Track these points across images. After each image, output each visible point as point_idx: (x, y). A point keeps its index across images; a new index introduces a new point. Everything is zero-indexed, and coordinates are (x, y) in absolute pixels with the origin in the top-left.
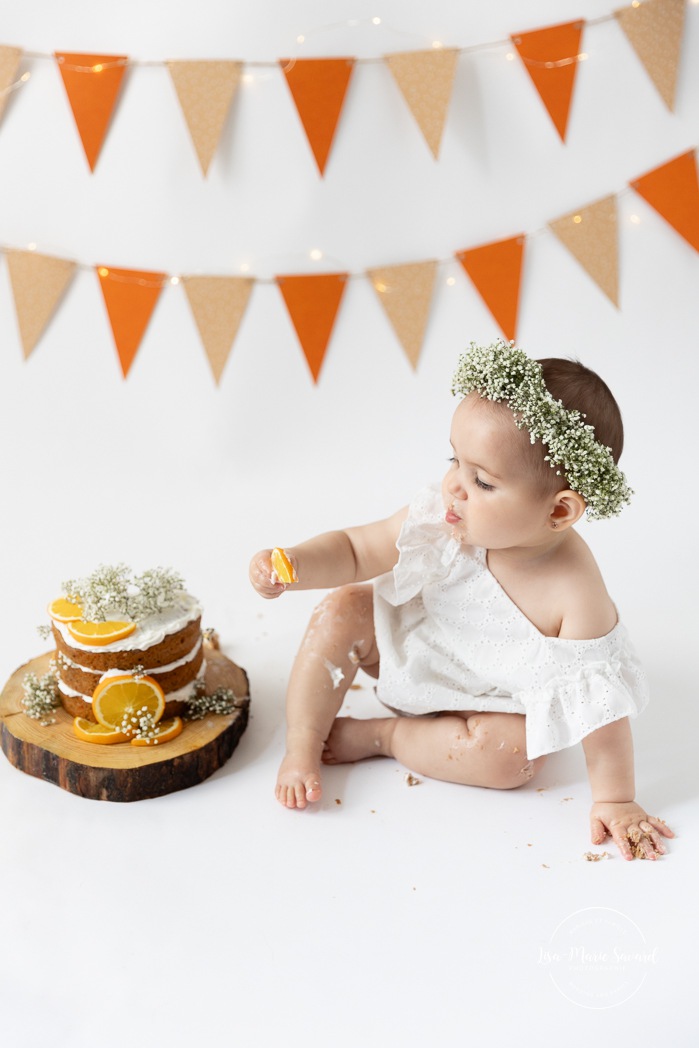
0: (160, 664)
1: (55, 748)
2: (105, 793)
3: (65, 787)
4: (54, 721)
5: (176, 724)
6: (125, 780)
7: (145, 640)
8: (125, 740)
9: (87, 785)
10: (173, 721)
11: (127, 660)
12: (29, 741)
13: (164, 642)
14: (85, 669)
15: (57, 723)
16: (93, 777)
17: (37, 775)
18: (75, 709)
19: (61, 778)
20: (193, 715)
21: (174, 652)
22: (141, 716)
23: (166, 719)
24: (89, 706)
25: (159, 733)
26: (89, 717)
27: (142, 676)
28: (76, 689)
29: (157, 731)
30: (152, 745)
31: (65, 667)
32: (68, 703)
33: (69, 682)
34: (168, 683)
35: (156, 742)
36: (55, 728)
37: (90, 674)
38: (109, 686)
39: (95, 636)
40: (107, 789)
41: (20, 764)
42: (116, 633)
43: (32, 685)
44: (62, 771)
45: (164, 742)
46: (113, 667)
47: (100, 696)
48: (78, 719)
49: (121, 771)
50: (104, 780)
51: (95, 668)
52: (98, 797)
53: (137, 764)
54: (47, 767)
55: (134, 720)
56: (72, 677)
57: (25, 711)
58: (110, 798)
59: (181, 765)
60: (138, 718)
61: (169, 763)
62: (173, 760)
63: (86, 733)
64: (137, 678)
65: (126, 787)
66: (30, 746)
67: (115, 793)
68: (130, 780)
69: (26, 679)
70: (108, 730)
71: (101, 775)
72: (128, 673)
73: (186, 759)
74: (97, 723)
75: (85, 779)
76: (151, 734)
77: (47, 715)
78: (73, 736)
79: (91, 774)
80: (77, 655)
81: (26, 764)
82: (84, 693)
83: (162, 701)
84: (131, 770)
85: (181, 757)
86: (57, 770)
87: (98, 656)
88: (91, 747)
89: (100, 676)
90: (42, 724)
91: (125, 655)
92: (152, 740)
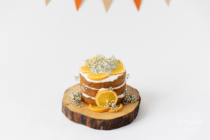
0: (117, 86)
1: (85, 114)
2: (102, 127)
3: (88, 126)
4: (82, 106)
5: (121, 105)
6: (109, 123)
7: (112, 79)
8: (107, 111)
9: (96, 125)
10: (120, 105)
11: (107, 85)
13: (118, 79)
14: (93, 89)
16: (98, 123)
17: (79, 123)
18: (89, 101)
19: (87, 123)
20: (124, 103)
21: (121, 82)
22: (112, 103)
23: (118, 104)
24: (94, 101)
25: (117, 108)
26: (94, 104)
27: (111, 90)
28: (90, 95)
29: (117, 107)
30: (115, 112)
31: (86, 88)
32: (86, 100)
33: (86, 93)
34: (119, 92)
35: (116, 111)
36: (83, 108)
37: (95, 90)
38: (100, 94)
39: (97, 78)
40: (103, 126)
41: (73, 119)
42: (104, 76)
43: (73, 95)
44: (88, 121)
45: (118, 111)
46: (103, 87)
47: (98, 97)
48: (90, 105)
49: (108, 120)
50: (102, 123)
51: (96, 88)
52: (99, 129)
53: (112, 118)
54: (82, 120)
55: (110, 104)
56: (88, 91)
57: (73, 103)
58: (103, 129)
59: (125, 118)
60: (111, 103)
61: (122, 117)
62: (123, 116)
63: (94, 109)
64: (110, 91)
65: (109, 125)
66: (77, 113)
67: (105, 127)
69: (72, 93)
70: (100, 108)
71: (101, 122)
72: (107, 89)
74: (96, 106)
75: (96, 123)
76: (115, 108)
77: (80, 104)
78: (90, 110)
79: (98, 121)
80: (91, 84)
81: (75, 119)
82: (92, 96)
83: (117, 97)
84: (111, 120)
85: (125, 116)
86: (86, 121)
87: (98, 84)
88: (96, 113)
89: (98, 91)
90: (79, 107)
91: (107, 83)
92: (115, 110)
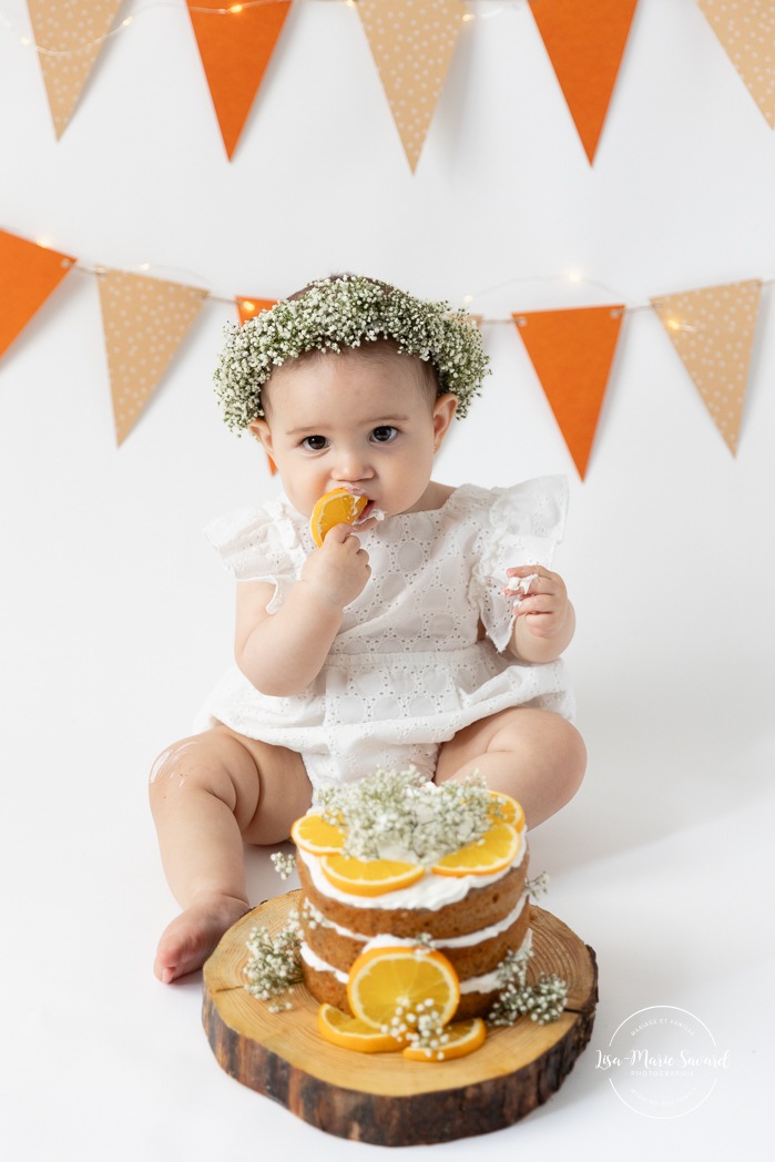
0: (457, 933)
1: (287, 1051)
2: (356, 1129)
3: (297, 1112)
4: (289, 1006)
5: (476, 1030)
6: (389, 1113)
7: (435, 895)
8: (396, 1048)
9: (331, 1115)
10: (471, 1024)
11: (408, 924)
12: (249, 1035)
13: (466, 899)
14: (342, 931)
15: (294, 1009)
16: (341, 1105)
17: (257, 1088)
18: (323, 990)
19: (292, 1097)
20: (497, 1018)
21: (480, 915)
22: (422, 1013)
23: (461, 1019)
24: (343, 988)
25: (446, 1043)
26: (341, 1005)
27: (428, 951)
28: (327, 959)
29: (444, 1039)
30: (434, 1060)
31: (313, 924)
32: (312, 980)
33: (316, 948)
34: (465, 964)
35: (441, 1056)
36: (291, 1017)
37: (348, 940)
38: (374, 962)
39: (361, 882)
40: (360, 1123)
41: (232, 1068)
42: (392, 880)
43: (261, 945)
44: (294, 1089)
45: (453, 1057)
46: (385, 931)
47: (361, 975)
48: (326, 1007)
49: (383, 1098)
50: (356, 1109)
51: (357, 930)
52: (345, 1134)
53: (410, 1090)
54: (273, 1078)
55: (411, 1018)
56: (321, 939)
57: (246, 986)
58: (364, 1138)
59: (477, 1099)
60: (417, 1015)
61: (458, 1094)
62: (466, 1088)
63: (336, 1031)
64: (419, 952)
65: (389, 1123)
66: (250, 1043)
67: (372, 1131)
68: (396, 1114)
69: (252, 936)
70: (369, 1030)
71: (353, 1101)
72: (407, 942)
73: (487, 1089)
74: (353, 1017)
75: (328, 1105)
76: (434, 1043)
77: (280, 996)
78: (316, 1034)
79: (337, 1099)
80: (331, 908)
81: (242, 1069)
82: (337, 966)
83: (454, 991)
84: (400, 1099)
85: (478, 1086)
86: (286, 1083)
87: (362, 913)
89: (363, 944)
90: (271, 1009)
91: (404, 915)
92: (435, 1052)
